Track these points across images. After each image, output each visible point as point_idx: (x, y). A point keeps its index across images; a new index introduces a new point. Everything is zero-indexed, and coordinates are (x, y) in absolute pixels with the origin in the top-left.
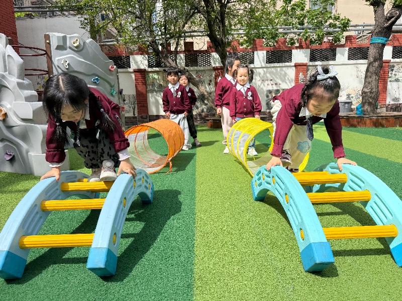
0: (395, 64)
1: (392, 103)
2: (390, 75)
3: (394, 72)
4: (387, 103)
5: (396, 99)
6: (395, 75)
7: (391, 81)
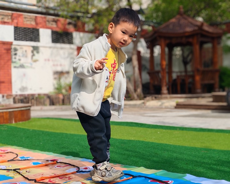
0: (18, 47)
1: (19, 93)
2: (14, 60)
3: (17, 57)
4: (14, 93)
5: (23, 89)
6: (20, 60)
7: (15, 67)
